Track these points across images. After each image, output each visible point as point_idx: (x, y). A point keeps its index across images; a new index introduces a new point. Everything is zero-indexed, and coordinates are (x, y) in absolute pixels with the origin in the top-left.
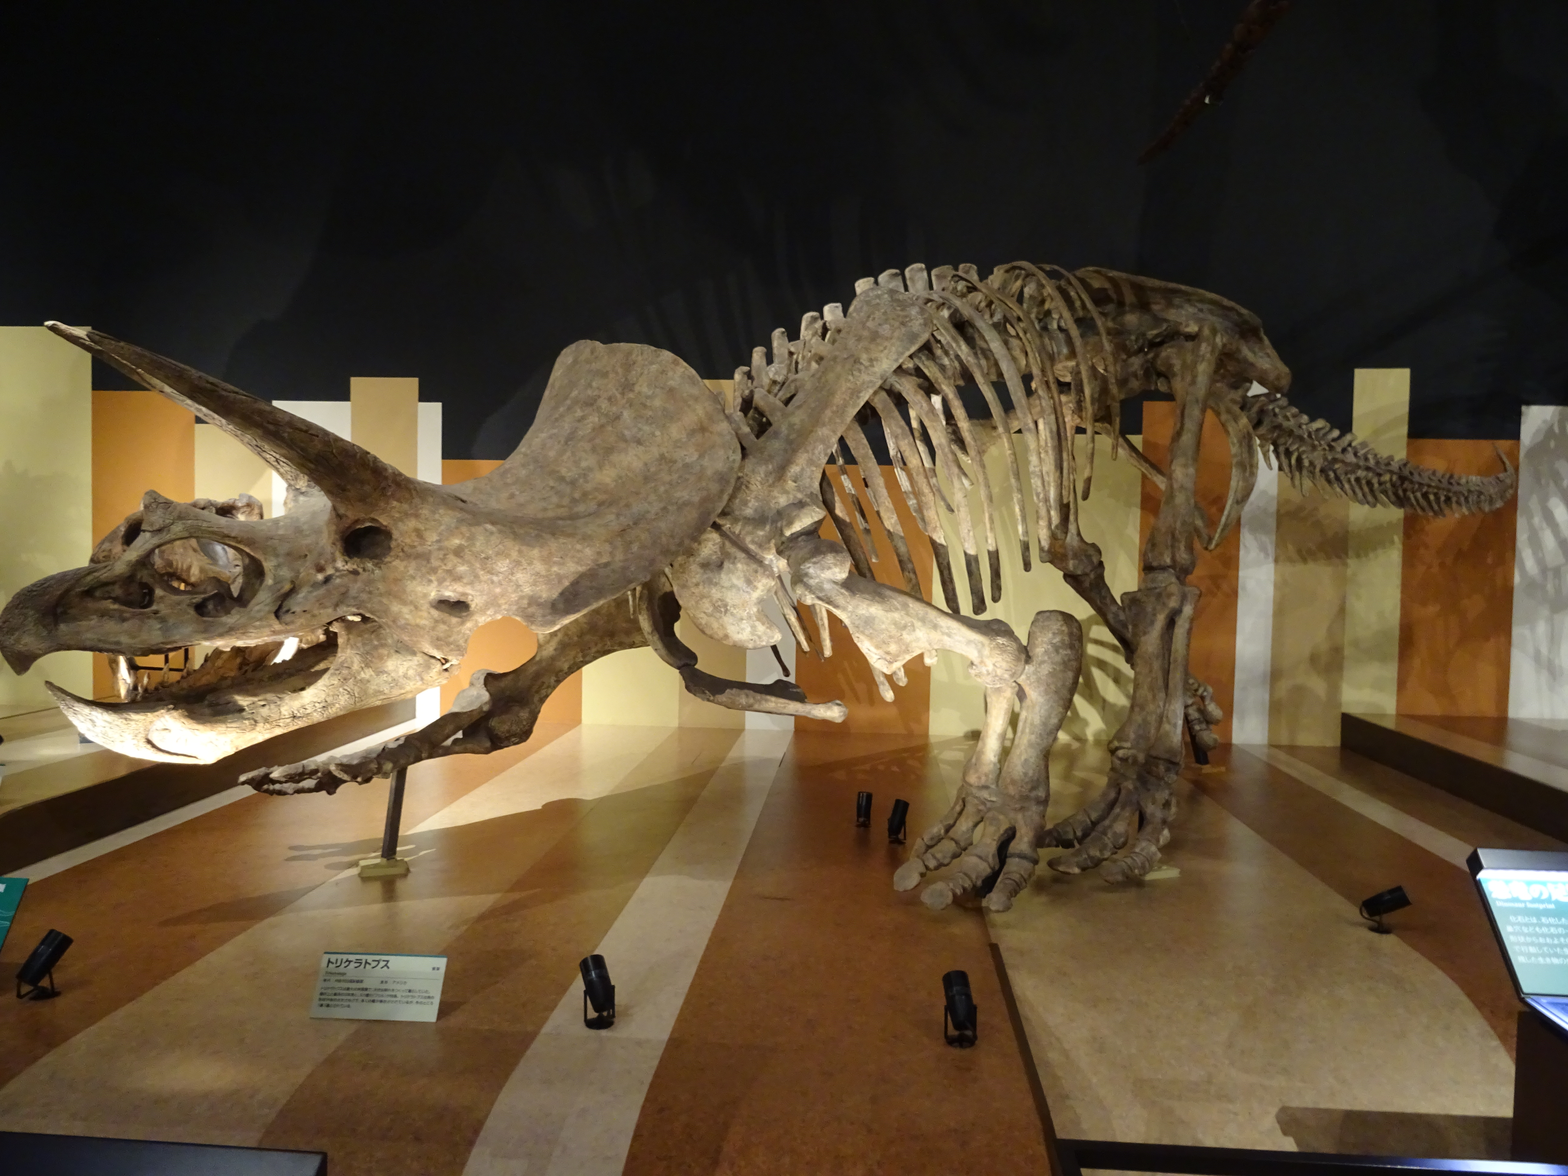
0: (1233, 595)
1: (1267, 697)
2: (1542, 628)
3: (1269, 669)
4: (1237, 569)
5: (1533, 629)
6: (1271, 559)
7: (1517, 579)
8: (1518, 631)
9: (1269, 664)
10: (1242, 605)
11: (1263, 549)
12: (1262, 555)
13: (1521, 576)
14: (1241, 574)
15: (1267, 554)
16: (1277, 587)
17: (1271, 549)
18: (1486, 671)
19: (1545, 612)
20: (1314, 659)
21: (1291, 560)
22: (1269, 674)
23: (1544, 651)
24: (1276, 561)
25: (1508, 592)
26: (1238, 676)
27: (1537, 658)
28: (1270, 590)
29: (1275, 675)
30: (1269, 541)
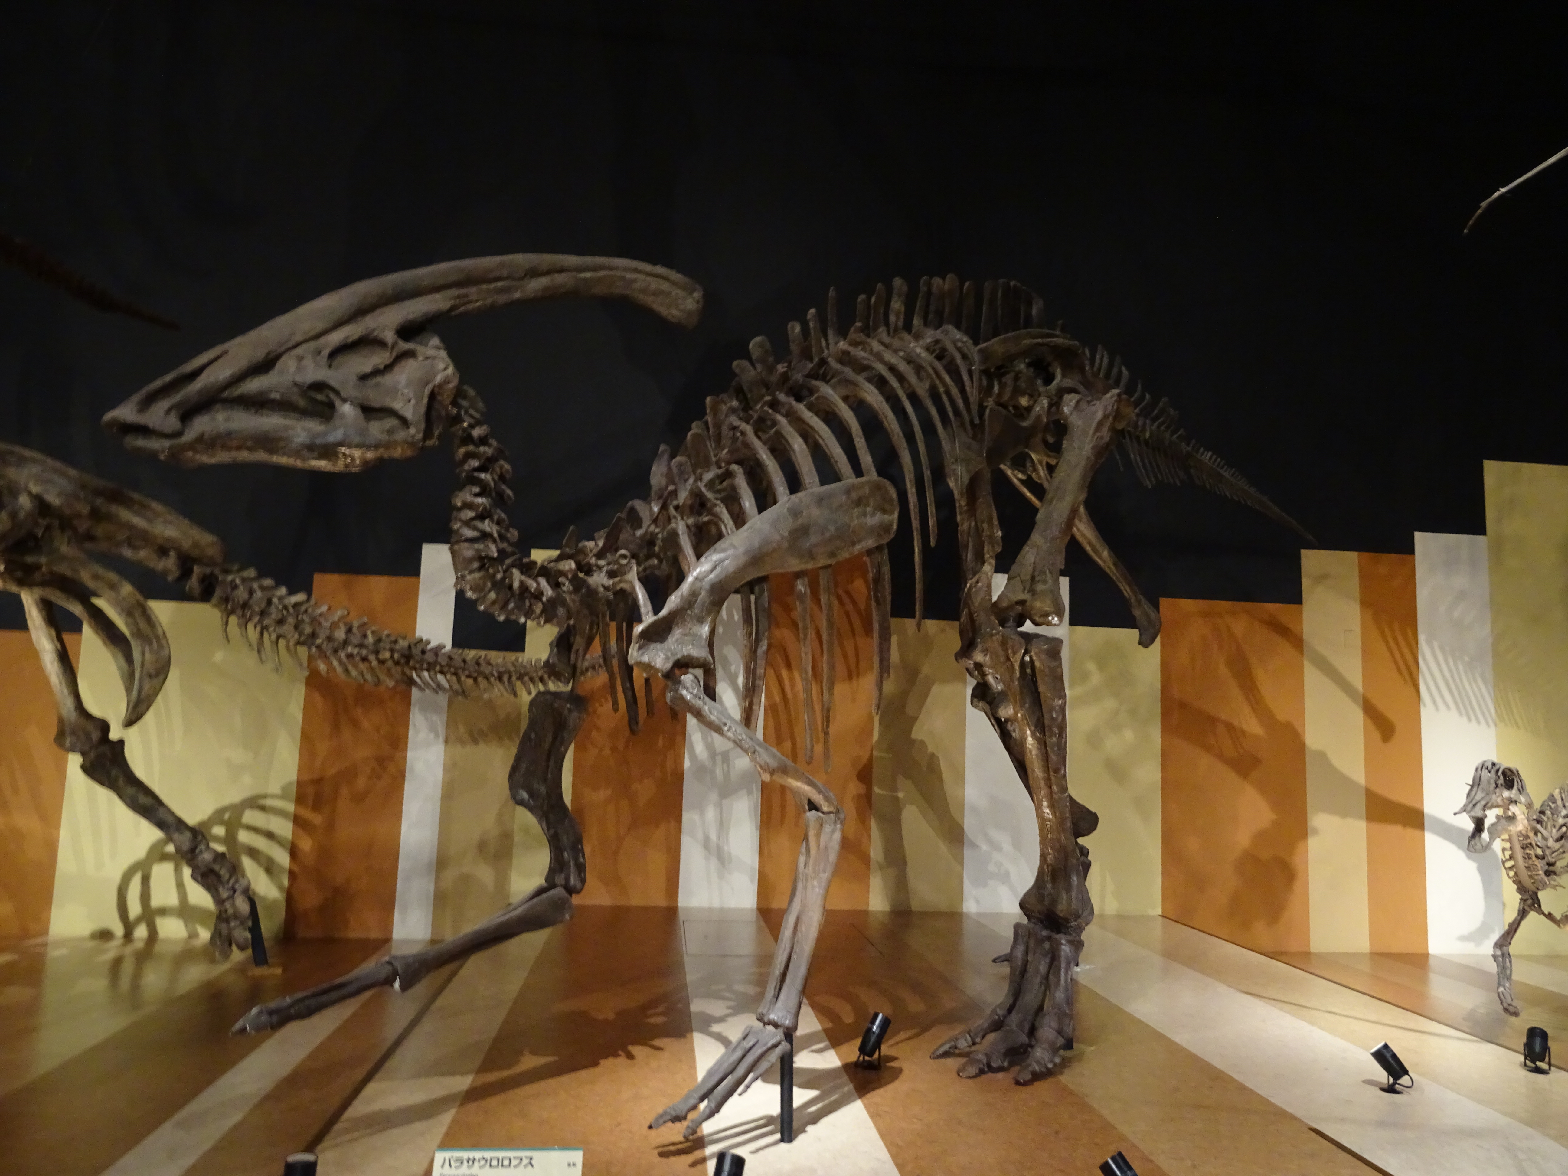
0: (400, 777)
1: (432, 888)
2: (711, 813)
3: (435, 856)
4: (405, 750)
5: (702, 814)
6: (441, 739)
7: (687, 764)
8: (688, 817)
9: (435, 850)
10: (409, 788)
11: (433, 729)
12: (432, 736)
13: (691, 761)
14: (410, 755)
15: (437, 735)
16: (445, 770)
17: (441, 730)
18: (656, 859)
19: (714, 796)
20: (482, 846)
21: (461, 742)
22: (435, 862)
23: (713, 837)
24: (446, 741)
25: (678, 776)
26: (402, 865)
27: (706, 843)
28: (439, 773)
29: (441, 863)
30: (440, 721)
